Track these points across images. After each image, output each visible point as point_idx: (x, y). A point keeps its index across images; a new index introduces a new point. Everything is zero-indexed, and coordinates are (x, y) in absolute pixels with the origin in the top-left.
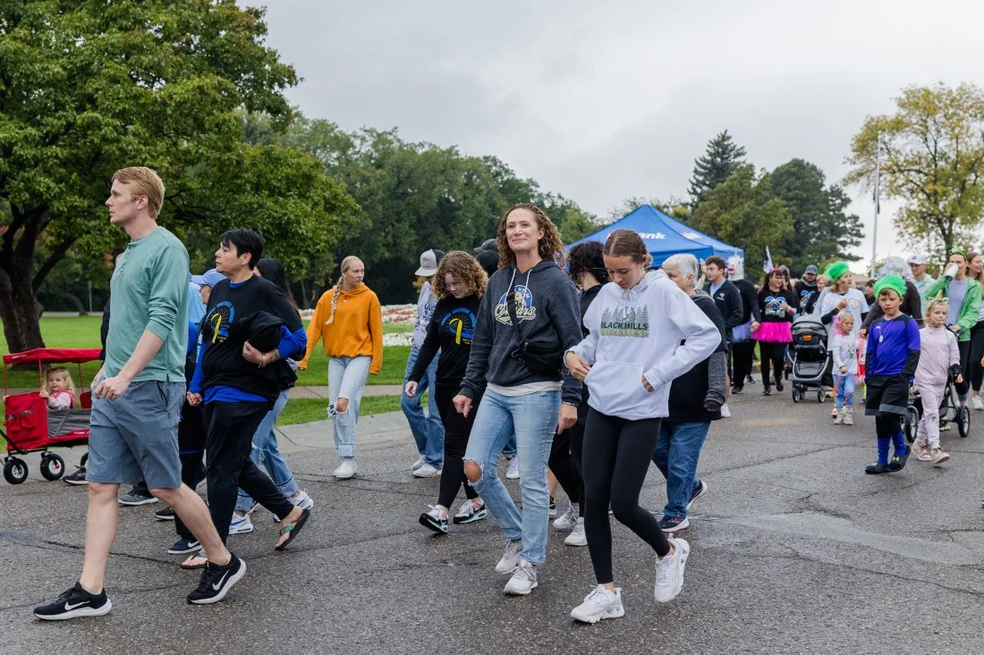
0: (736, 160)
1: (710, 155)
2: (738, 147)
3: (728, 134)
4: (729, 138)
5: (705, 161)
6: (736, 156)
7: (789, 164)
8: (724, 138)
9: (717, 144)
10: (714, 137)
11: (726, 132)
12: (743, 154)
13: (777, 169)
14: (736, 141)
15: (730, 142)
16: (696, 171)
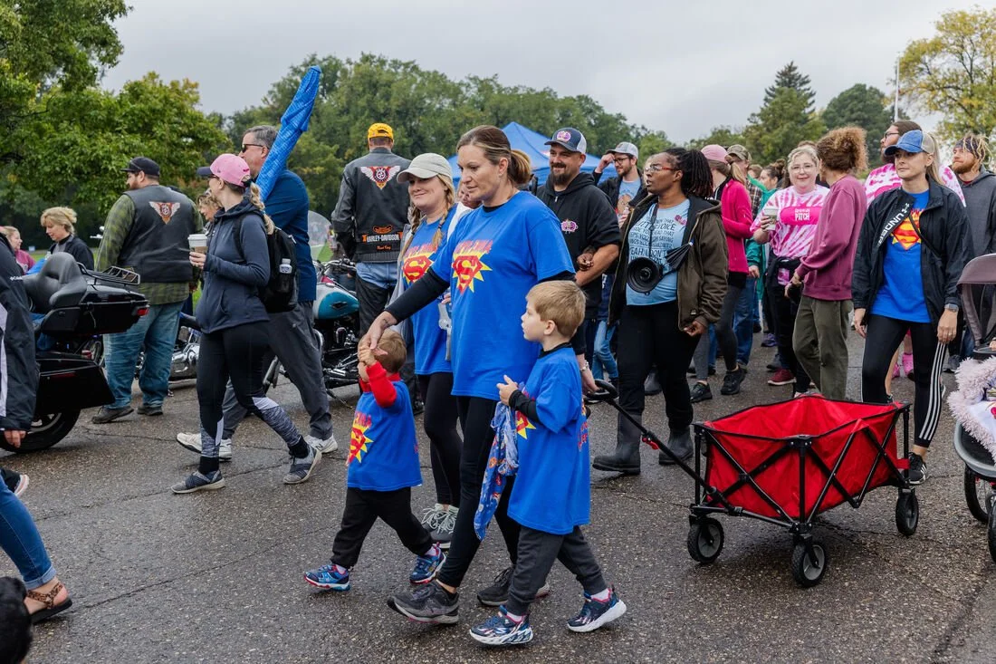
0: (802, 88)
1: (778, 84)
2: (803, 76)
3: (794, 65)
4: (795, 68)
5: (773, 89)
6: (801, 84)
7: (852, 89)
8: (791, 68)
9: (784, 74)
10: (782, 68)
11: (792, 63)
12: (808, 82)
13: (842, 94)
14: (801, 71)
15: (796, 72)
16: (766, 100)
